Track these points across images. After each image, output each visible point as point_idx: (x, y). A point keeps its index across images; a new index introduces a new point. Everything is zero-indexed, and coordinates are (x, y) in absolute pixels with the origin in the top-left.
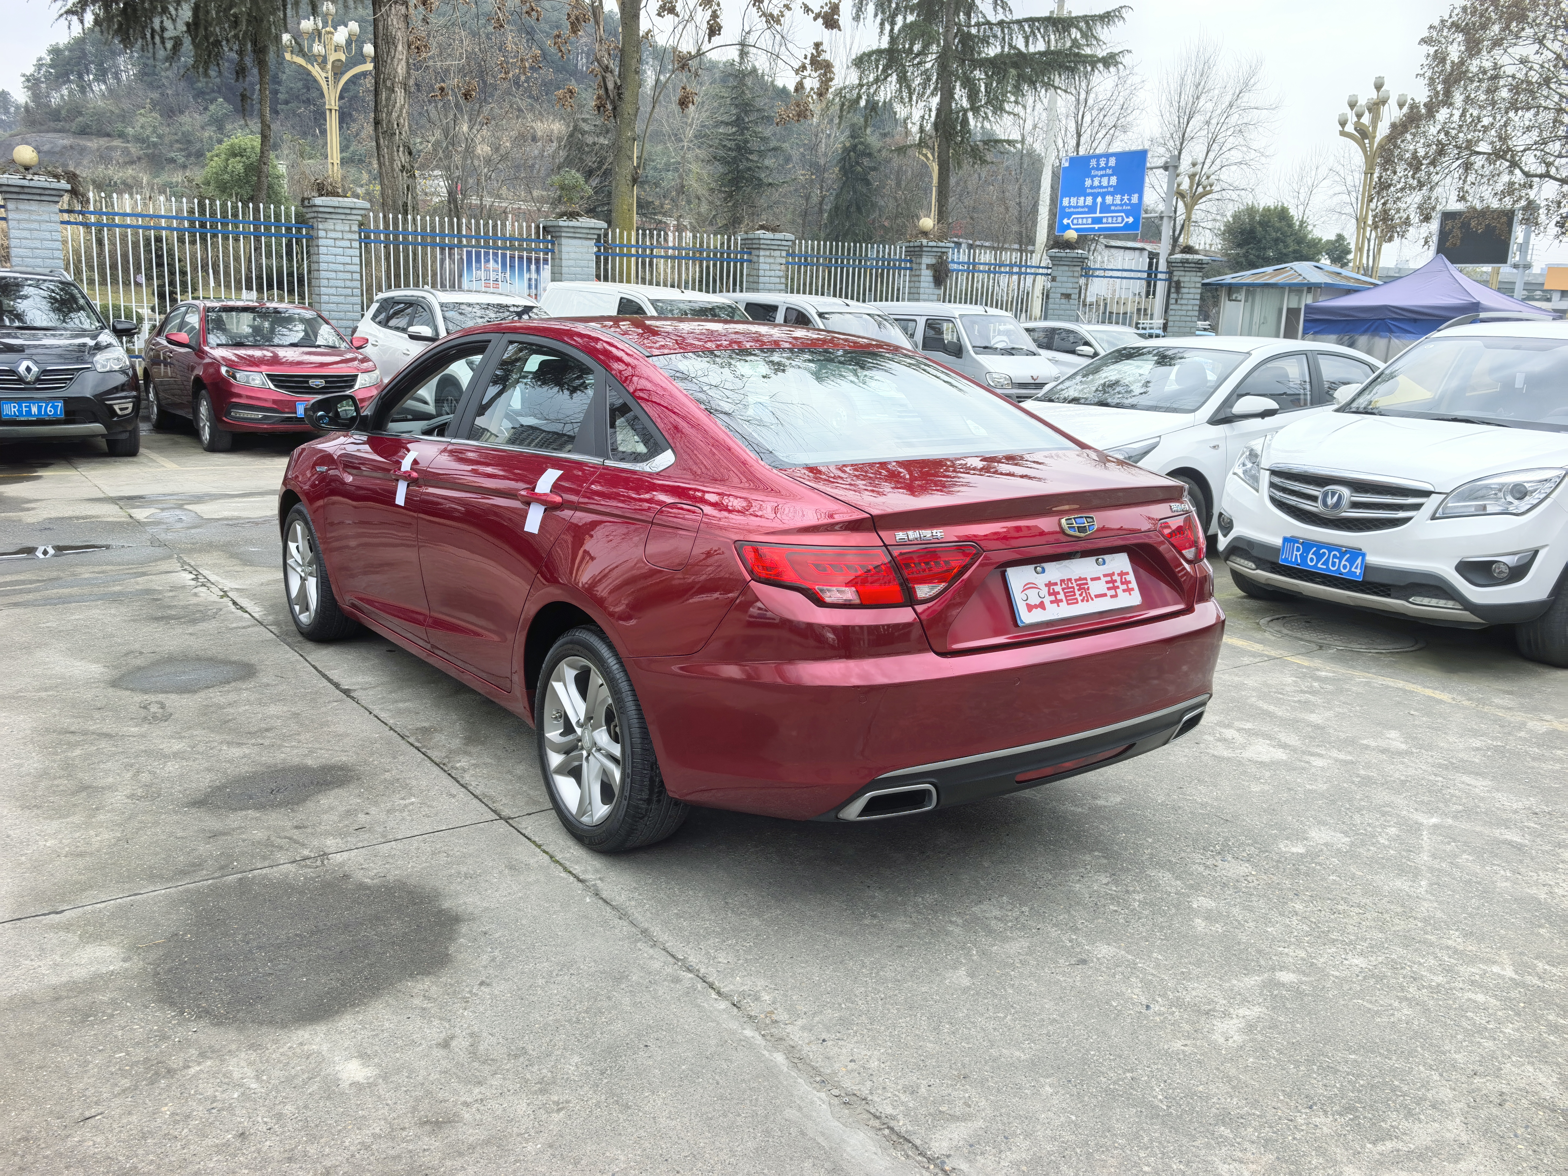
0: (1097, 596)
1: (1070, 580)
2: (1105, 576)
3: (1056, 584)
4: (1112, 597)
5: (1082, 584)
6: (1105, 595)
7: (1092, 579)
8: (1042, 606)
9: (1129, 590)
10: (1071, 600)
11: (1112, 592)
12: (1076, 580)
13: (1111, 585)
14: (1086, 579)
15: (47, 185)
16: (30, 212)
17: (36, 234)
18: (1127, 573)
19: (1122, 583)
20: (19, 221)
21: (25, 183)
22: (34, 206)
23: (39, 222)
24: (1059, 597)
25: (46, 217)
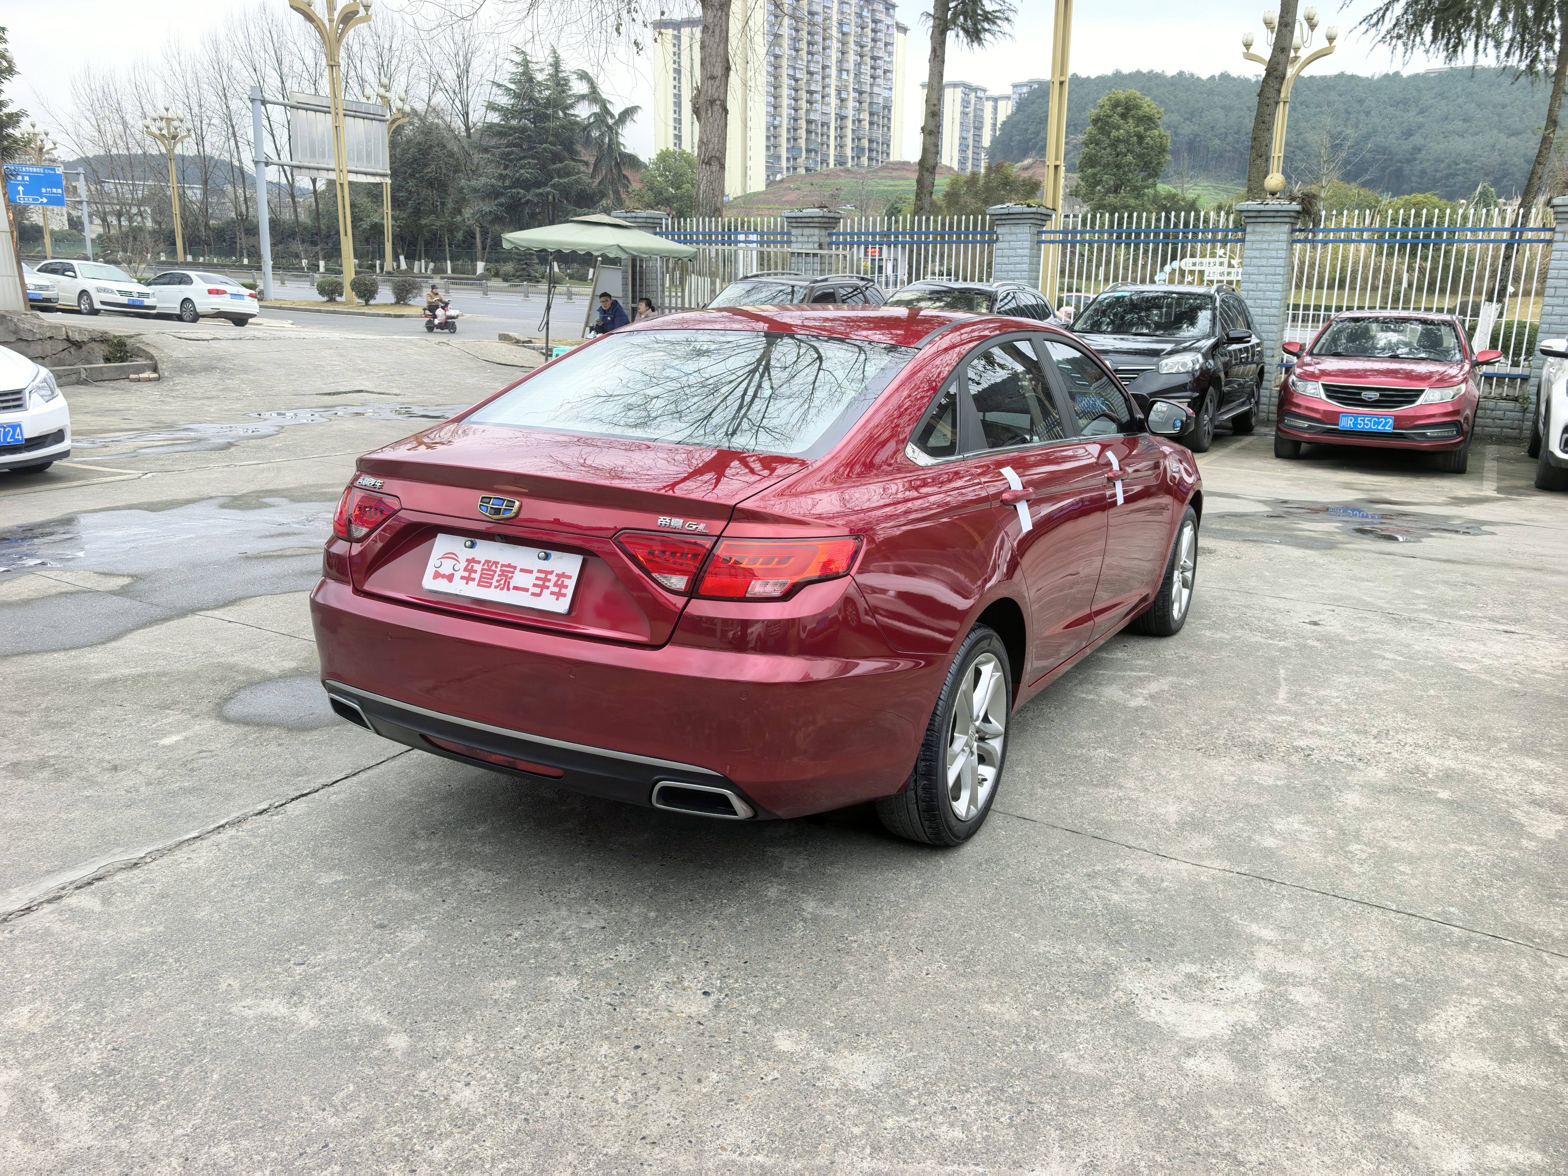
0: (516, 588)
1: (496, 563)
2: (539, 571)
3: (479, 562)
4: (533, 594)
5: (508, 571)
6: (527, 590)
7: (522, 570)
8: (450, 578)
9: (559, 595)
10: (484, 582)
11: (537, 590)
12: (503, 566)
13: (541, 583)
14: (515, 568)
15: (1279, 208)
16: (1263, 233)
17: (1264, 253)
18: (570, 577)
19: (555, 585)
20: (1253, 242)
21: (1262, 207)
22: (1267, 228)
23: (1269, 242)
24: (473, 575)
25: (1275, 237)
